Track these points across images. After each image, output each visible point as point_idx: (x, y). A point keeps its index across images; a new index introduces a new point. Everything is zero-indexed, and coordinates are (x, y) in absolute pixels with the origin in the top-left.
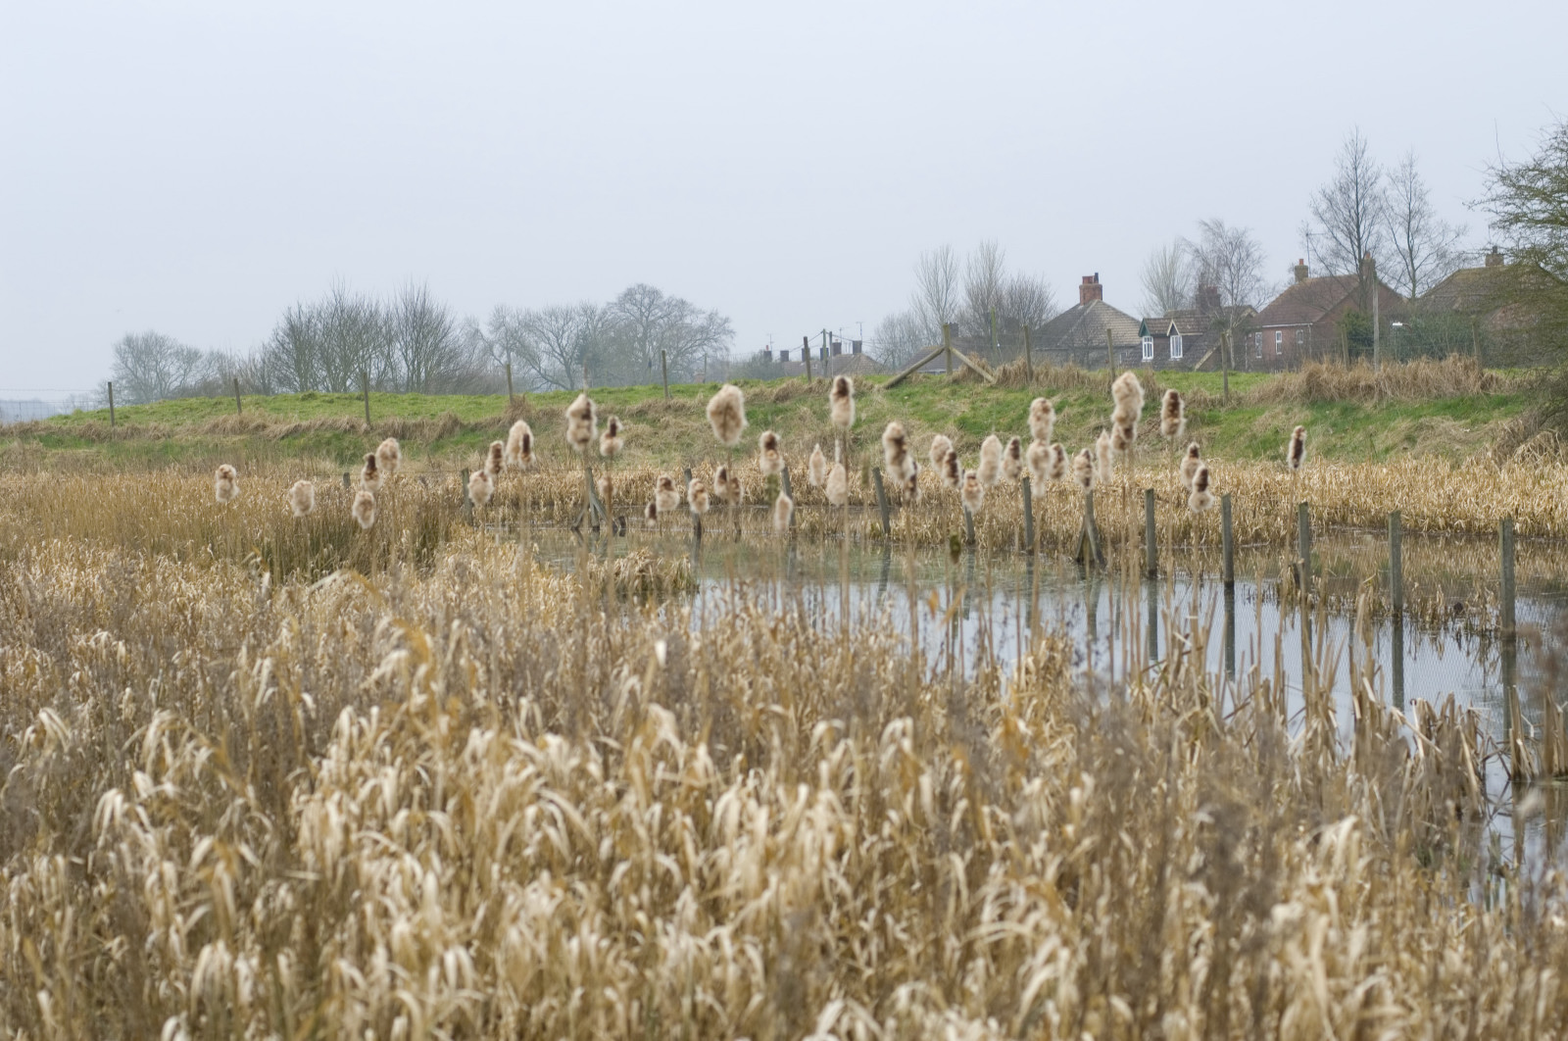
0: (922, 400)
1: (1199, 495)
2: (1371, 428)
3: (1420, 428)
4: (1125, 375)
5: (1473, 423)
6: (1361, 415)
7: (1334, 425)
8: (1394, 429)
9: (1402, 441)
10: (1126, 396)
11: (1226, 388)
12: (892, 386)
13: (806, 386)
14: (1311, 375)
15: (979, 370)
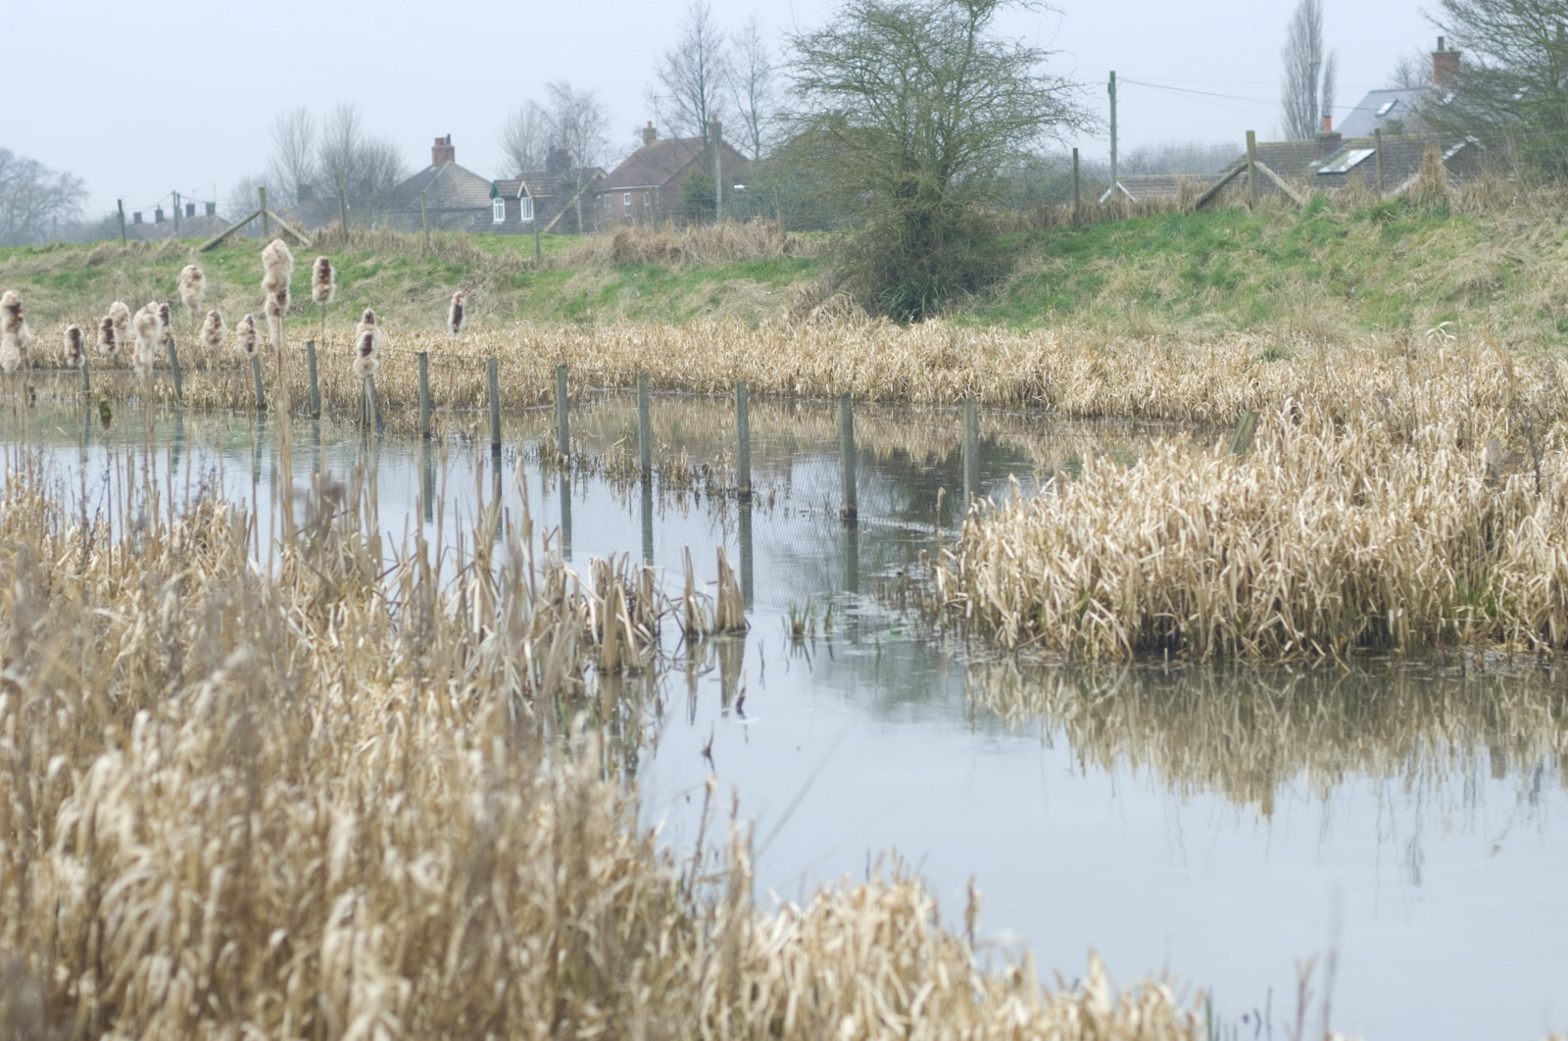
0: (237, 263)
1: (363, 360)
2: (677, 290)
3: (724, 290)
4: (275, 242)
5: (774, 286)
6: (668, 278)
7: (641, 288)
8: (699, 291)
9: (706, 304)
10: (276, 263)
11: (538, 251)
12: (208, 249)
13: (121, 250)
14: (618, 239)
15: (295, 232)
